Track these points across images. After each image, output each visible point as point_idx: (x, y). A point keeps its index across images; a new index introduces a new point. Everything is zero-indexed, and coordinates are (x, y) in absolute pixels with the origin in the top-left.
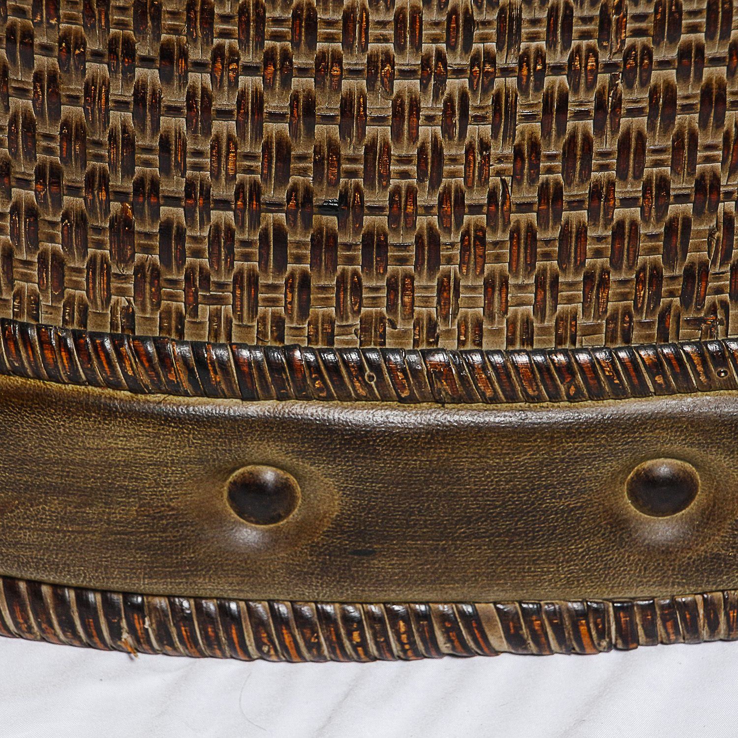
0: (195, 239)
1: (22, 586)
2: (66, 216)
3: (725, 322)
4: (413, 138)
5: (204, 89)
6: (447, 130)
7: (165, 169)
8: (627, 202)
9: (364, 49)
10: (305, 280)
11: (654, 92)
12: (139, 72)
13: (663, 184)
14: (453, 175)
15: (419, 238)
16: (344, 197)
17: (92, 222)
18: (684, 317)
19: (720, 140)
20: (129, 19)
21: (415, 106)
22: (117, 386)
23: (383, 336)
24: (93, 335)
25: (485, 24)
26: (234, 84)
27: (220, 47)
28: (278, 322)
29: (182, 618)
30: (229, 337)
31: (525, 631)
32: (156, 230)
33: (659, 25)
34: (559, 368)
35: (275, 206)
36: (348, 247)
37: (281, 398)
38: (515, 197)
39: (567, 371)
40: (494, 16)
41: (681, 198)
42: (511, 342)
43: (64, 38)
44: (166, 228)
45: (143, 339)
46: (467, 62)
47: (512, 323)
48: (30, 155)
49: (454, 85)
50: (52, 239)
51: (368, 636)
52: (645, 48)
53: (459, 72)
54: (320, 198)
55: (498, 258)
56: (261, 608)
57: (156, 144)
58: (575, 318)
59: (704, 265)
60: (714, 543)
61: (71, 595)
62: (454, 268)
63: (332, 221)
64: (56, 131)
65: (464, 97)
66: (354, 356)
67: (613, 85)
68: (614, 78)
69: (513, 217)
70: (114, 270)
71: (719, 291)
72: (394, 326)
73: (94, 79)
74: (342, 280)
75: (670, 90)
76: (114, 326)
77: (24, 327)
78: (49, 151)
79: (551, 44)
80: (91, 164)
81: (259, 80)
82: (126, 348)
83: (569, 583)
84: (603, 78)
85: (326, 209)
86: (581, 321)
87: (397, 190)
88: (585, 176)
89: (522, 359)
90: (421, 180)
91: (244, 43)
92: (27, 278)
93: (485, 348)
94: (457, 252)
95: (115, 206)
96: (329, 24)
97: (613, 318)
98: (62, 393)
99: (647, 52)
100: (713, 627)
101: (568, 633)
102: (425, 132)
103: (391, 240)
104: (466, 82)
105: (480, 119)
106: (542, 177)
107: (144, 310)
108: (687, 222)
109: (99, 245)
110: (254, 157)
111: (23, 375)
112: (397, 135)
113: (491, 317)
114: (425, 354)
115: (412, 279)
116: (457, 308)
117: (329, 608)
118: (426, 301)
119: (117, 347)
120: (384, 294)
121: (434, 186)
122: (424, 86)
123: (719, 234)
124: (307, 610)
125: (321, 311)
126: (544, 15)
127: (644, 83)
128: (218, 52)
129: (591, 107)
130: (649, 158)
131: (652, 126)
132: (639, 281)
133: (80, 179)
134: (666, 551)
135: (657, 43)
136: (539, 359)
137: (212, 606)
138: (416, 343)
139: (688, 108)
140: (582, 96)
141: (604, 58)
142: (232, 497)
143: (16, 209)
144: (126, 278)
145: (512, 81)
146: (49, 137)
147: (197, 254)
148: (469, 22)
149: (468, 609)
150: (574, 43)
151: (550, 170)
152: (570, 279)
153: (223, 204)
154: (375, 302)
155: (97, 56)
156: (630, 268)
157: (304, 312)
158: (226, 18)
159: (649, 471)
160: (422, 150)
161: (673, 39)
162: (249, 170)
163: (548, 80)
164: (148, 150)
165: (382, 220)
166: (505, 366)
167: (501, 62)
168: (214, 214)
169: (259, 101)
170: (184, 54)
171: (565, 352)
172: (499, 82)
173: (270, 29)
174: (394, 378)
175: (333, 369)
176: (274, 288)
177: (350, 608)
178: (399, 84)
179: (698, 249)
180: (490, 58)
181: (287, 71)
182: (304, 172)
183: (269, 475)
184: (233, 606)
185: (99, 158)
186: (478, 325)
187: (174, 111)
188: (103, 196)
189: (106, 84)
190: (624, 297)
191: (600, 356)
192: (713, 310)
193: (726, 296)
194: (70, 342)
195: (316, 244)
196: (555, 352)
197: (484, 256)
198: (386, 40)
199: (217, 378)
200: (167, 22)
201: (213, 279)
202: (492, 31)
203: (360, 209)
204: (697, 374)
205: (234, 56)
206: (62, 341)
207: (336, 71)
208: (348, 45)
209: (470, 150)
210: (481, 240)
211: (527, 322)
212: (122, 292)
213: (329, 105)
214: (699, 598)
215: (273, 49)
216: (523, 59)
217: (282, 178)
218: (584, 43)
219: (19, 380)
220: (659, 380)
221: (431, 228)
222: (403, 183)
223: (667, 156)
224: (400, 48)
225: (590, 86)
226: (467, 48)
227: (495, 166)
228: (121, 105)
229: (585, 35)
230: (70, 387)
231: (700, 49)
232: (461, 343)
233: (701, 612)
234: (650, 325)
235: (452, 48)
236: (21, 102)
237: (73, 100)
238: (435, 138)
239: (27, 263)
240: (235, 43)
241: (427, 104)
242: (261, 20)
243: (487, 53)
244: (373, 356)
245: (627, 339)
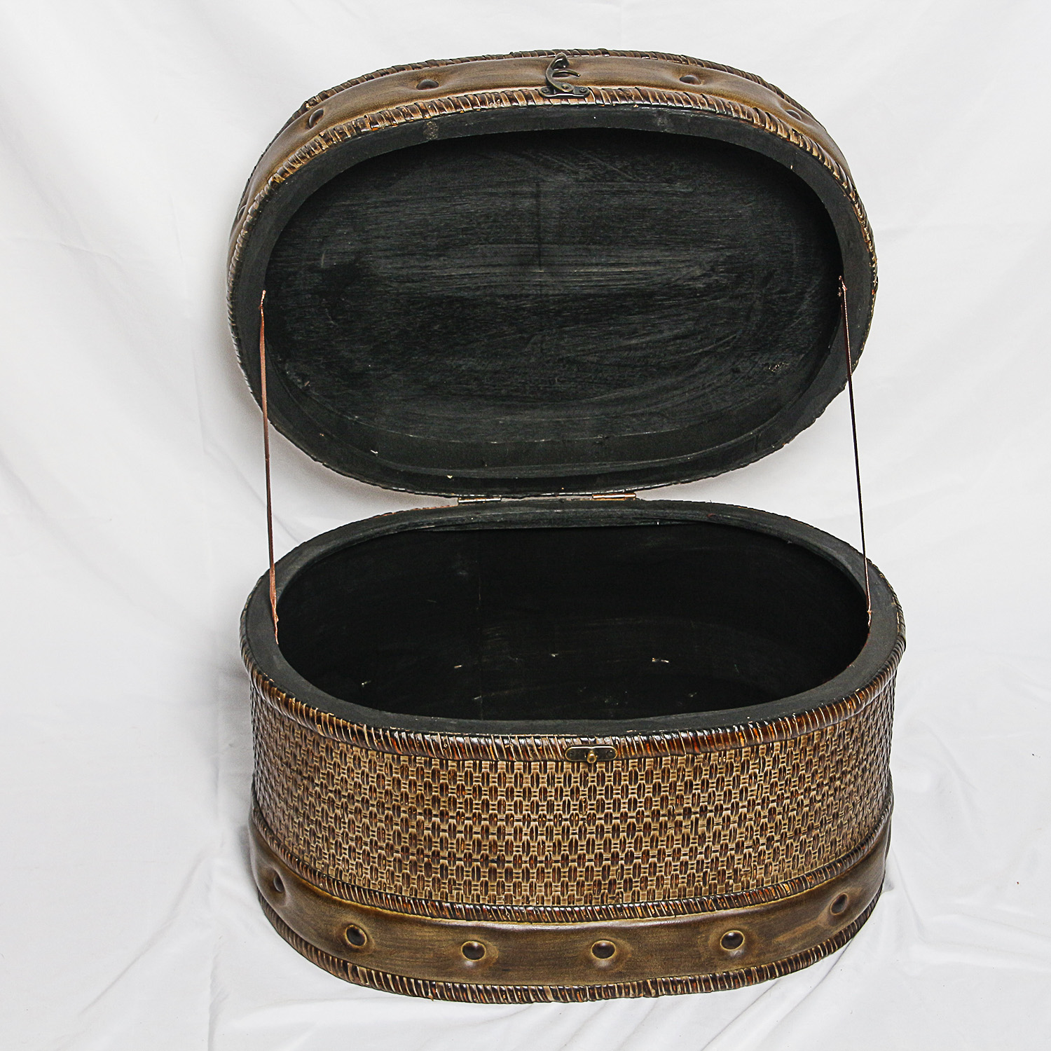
0: (451, 870)
1: (397, 977)
2: (410, 862)
3: (622, 898)
4: (521, 840)
5: (454, 824)
6: (532, 838)
7: (442, 848)
8: (590, 860)
9: (504, 813)
10: (487, 883)
11: (597, 827)
12: (433, 819)
13: (601, 855)
14: (534, 851)
15: (523, 871)
16: (499, 857)
17: (418, 864)
18: (609, 896)
19: (618, 842)
20: (430, 803)
21: (521, 830)
22: (427, 916)
23: (512, 901)
24: (419, 899)
25: (543, 806)
26: (463, 823)
27: (459, 812)
28: (478, 896)
29: (448, 989)
30: (462, 901)
31: (559, 995)
32: (439, 867)
33: (598, 807)
34: (568, 912)
35: (477, 860)
36: (500, 873)
37: (479, 920)
38: (553, 858)
39: (571, 913)
40: (546, 803)
41: (607, 860)
42: (553, 903)
43: (410, 808)
44: (442, 866)
45: (435, 901)
46: (537, 817)
47: (553, 898)
48: (399, 844)
49: (533, 824)
50: (406, 869)
51: (508, 996)
52: (594, 813)
53: (535, 820)
54: (491, 858)
55: (549, 877)
56: (474, 986)
57: (439, 840)
58: (574, 896)
59: (615, 880)
60: (621, 967)
61: (412, 981)
62: (535, 880)
63: (495, 865)
64: (407, 836)
65: (536, 827)
66: (502, 907)
67: (584, 825)
68: (584, 823)
69: (553, 864)
70: (426, 879)
71: (620, 888)
72: (515, 898)
73: (419, 821)
74: (498, 883)
75: (602, 827)
76: (426, 896)
77: (397, 896)
78: (405, 842)
79: (564, 812)
80: (418, 846)
81: (471, 822)
82: (429, 904)
83: (573, 980)
84: (581, 823)
85: (493, 861)
86: (576, 897)
87: (516, 856)
88: (576, 852)
89: (557, 909)
90: (523, 853)
91: (466, 811)
92: (398, 881)
93: (545, 905)
94: (535, 875)
95: (426, 859)
96: (493, 805)
97: (586, 896)
98: (409, 917)
99: (594, 815)
100: (620, 993)
101: (573, 996)
102: (524, 838)
103: (514, 871)
104: (537, 823)
105: (542, 835)
106: (562, 852)
107: (435, 891)
108: (609, 867)
109: (421, 871)
110: (469, 845)
111: (397, 911)
112: (515, 839)
113: (547, 896)
114: (526, 907)
115: (521, 884)
116: (536, 893)
117: (496, 987)
118: (526, 890)
119: (426, 903)
120: (512, 888)
121: (527, 855)
122: (524, 824)
123: (619, 871)
124: (488, 987)
125: (492, 893)
126: (561, 803)
127: (594, 824)
128: (458, 813)
129: (577, 831)
130: (596, 847)
131: (597, 837)
132: (594, 885)
133: (415, 851)
134: (604, 970)
135: (597, 812)
136: (562, 909)
137: (458, 985)
138: (523, 903)
139: (608, 832)
140: (574, 828)
141: (581, 816)
142: (464, 951)
143: (395, 860)
144: (429, 882)
145: (552, 823)
146: (405, 838)
147: (452, 874)
148: (538, 806)
149: (541, 988)
150: (571, 812)
151: (565, 850)
152: (572, 884)
153: (460, 859)
154: (509, 890)
155: (420, 814)
156: (591, 881)
157: (486, 894)
158: (460, 803)
159: (599, 945)
160: (523, 844)
161: (603, 812)
162: (468, 849)
163: (563, 823)
164: (436, 842)
165: (511, 865)
166: (551, 911)
167: (548, 817)
168: (457, 862)
169: (471, 828)
170: (447, 814)
171: (570, 907)
172: (547, 823)
173: (474, 806)
174: (515, 915)
175: (495, 911)
176: (477, 885)
177: (502, 987)
178: (515, 823)
179: (613, 875)
180: (545, 816)
181: (480, 819)
182: (486, 850)
183: (476, 944)
184: (464, 986)
185: (421, 845)
186: (543, 898)
187: (444, 831)
188: (422, 856)
189: (423, 822)
190: (589, 890)
191: (582, 908)
192: (618, 894)
193: (622, 890)
194: (412, 901)
195: (490, 871)
196: (568, 907)
197: (544, 877)
198: (511, 810)
199: (458, 914)
200: (442, 804)
201: (457, 882)
202: (545, 808)
203: (504, 861)
204: (613, 915)
205: (463, 815)
206: (409, 901)
207: (496, 819)
208: (499, 812)
209: (539, 843)
210: (543, 871)
211: (559, 897)
212: (428, 886)
213: (493, 830)
214: (616, 985)
215: (475, 812)
216: (555, 816)
217: (479, 852)
218: (574, 812)
219: (395, 913)
220: (601, 916)
221: (527, 867)
222: (518, 854)
223: (602, 847)
224: (516, 813)
225: (577, 825)
226: (537, 813)
227: (547, 849)
228: (428, 829)
229: (574, 810)
230: (412, 915)
231: (611, 814)
232: (537, 904)
233: (616, 989)
234: (598, 898)
235: (532, 813)
236: (397, 827)
237: (413, 827)
238: (527, 840)
239: (399, 876)
240: (463, 810)
241: (524, 829)
242: (471, 804)
243: (543, 814)
244: (509, 908)
245: (591, 903)
